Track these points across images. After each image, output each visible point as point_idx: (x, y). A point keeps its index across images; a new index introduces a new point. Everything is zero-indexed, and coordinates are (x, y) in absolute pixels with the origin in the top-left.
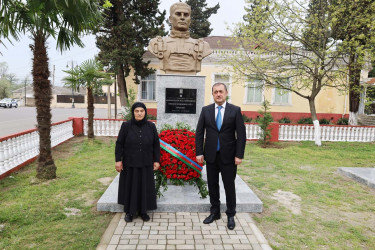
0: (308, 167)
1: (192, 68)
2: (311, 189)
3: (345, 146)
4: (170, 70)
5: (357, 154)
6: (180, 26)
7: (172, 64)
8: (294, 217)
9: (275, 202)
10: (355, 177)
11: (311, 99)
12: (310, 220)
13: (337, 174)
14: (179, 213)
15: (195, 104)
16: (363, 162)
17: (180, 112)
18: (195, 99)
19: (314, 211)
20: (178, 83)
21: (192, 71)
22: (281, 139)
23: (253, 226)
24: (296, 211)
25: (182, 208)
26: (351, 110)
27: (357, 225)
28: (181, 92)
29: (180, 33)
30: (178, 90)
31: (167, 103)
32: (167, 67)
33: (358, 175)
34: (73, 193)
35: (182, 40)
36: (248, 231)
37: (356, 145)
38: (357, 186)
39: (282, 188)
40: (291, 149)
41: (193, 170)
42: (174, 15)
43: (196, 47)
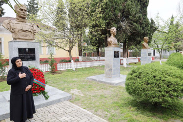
0: (75, 79)
1: (31, 38)
2: (82, 87)
4: (19, 39)
5: (88, 72)
6: (22, 16)
7: (20, 35)
8: (82, 97)
9: (73, 94)
10: (93, 79)
11: (69, 51)
12: (88, 96)
13: (86, 80)
15: (35, 55)
16: (91, 74)
17: (27, 60)
18: (35, 53)
19: (87, 93)
20: (25, 45)
21: (31, 39)
22: (58, 70)
24: (82, 95)
26: (80, 55)
28: (27, 50)
29: (23, 20)
30: (25, 49)
31: (20, 56)
32: (17, 37)
36: (72, 106)
37: (86, 68)
38: (94, 82)
39: (72, 89)
40: (64, 73)
41: (42, 87)
42: (18, 10)
43: (32, 28)
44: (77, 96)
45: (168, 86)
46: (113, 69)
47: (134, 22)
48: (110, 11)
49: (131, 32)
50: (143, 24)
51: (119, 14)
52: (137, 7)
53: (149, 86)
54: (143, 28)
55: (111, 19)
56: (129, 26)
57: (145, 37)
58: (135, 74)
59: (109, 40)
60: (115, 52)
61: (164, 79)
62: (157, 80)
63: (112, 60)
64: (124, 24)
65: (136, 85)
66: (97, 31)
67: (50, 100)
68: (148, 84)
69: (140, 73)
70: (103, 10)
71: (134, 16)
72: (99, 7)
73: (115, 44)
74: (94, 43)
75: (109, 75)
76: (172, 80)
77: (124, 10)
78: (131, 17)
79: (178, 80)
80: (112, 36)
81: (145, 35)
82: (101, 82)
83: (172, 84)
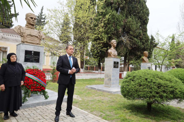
2: (81, 93)
4: (27, 42)
5: (88, 82)
6: (32, 23)
7: (28, 39)
10: (92, 88)
12: (86, 101)
15: (39, 58)
17: (32, 62)
18: (39, 56)
19: (85, 98)
20: (31, 48)
24: (80, 99)
26: (81, 68)
27: (99, 99)
28: (33, 52)
29: (32, 27)
30: (31, 52)
31: (25, 57)
35: (32, 29)
41: (43, 86)
42: (29, 18)
43: (39, 34)
45: (158, 87)
46: (112, 78)
47: (134, 37)
48: (112, 26)
49: (132, 47)
50: (143, 39)
51: (121, 30)
52: (137, 23)
53: (141, 87)
54: (143, 44)
55: (113, 34)
56: (130, 41)
57: (145, 52)
58: (130, 78)
59: (109, 51)
60: (115, 63)
61: (154, 81)
62: (149, 82)
63: (111, 70)
64: (125, 39)
65: (130, 87)
66: (99, 43)
67: (49, 99)
68: (140, 85)
69: (134, 77)
70: (106, 25)
71: (134, 32)
72: (101, 23)
73: (114, 55)
74: (95, 55)
75: (108, 84)
76: (162, 82)
77: (125, 26)
78: (131, 33)
79: (168, 82)
80: (112, 48)
81: (144, 49)
82: (100, 90)
83: (162, 86)
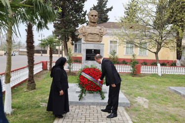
0: (154, 86)
1: (98, 40)
2: (154, 97)
3: (173, 76)
4: (88, 41)
5: (179, 80)
7: (89, 38)
8: (144, 109)
9: (136, 102)
11: (156, 53)
12: (152, 111)
13: (167, 90)
14: (91, 106)
16: (181, 84)
19: (155, 106)
21: (98, 41)
22: (142, 72)
23: (125, 113)
24: (146, 106)
25: (93, 104)
27: (173, 114)
30: (92, 50)
31: (87, 56)
33: (177, 90)
34: (43, 96)
35: (94, 27)
36: (122, 115)
39: (140, 96)
40: (146, 77)
41: (98, 86)
42: (90, 16)
43: (100, 31)
44: (139, 105)
